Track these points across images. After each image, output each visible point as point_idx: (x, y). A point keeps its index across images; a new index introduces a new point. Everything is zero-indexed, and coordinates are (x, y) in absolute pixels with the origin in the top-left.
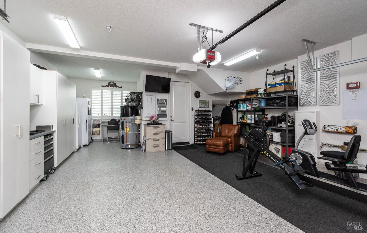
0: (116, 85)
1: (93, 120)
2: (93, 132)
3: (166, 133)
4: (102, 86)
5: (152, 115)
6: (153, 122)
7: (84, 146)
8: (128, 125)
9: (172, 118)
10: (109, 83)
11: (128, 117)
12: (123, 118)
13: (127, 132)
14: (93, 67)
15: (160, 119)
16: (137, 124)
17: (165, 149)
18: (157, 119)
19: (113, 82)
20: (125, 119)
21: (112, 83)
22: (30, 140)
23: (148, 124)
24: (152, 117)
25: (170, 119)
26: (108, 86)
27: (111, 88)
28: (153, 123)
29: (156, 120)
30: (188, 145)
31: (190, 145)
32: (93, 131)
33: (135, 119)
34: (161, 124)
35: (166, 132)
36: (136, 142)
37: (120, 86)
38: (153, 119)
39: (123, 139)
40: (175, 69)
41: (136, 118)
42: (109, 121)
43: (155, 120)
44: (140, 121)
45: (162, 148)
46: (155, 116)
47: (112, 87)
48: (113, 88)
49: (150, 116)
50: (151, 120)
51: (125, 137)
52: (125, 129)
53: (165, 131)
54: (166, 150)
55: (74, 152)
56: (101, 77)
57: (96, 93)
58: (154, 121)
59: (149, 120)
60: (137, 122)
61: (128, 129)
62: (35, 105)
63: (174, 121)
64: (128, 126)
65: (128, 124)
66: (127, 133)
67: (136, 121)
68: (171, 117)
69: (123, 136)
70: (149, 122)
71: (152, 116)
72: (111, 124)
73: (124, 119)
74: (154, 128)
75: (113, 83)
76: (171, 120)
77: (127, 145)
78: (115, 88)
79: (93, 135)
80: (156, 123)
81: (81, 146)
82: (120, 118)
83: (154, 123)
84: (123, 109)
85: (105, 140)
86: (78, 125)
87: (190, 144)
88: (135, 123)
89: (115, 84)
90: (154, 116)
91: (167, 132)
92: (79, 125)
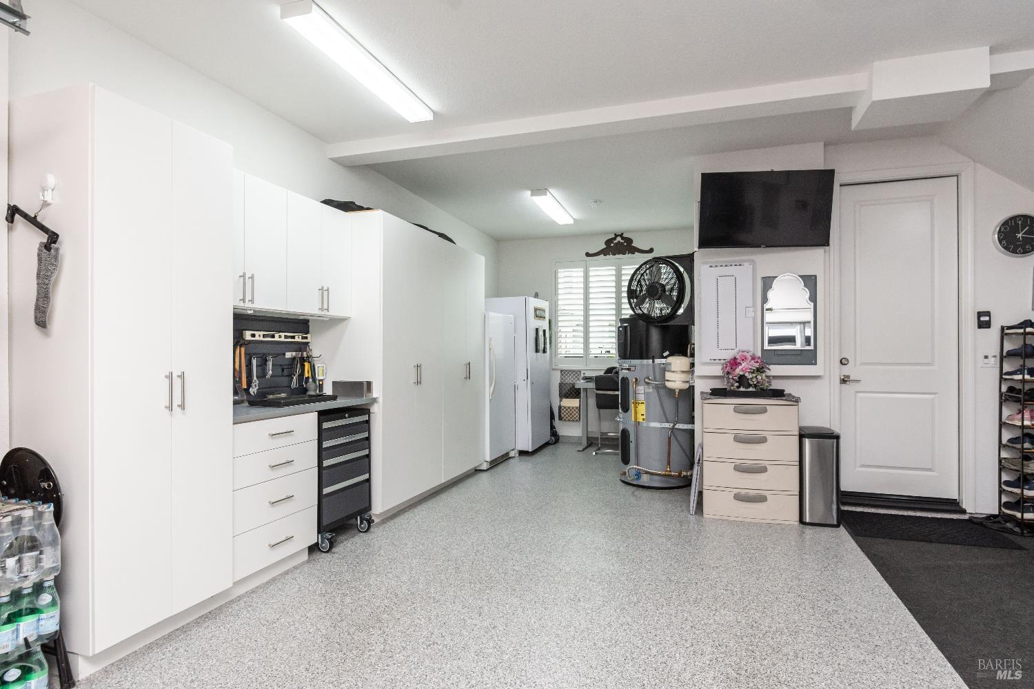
0: (634, 245)
1: (561, 371)
2: (560, 412)
3: (807, 442)
4: (588, 255)
5: (735, 351)
6: (737, 384)
7: (522, 453)
8: (641, 392)
9: (846, 370)
10: (608, 242)
11: (645, 361)
12: (626, 365)
13: (640, 419)
14: (528, 189)
15: (775, 370)
16: (672, 391)
17: (797, 518)
18: (760, 370)
19: (621, 236)
20: (633, 369)
21: (619, 239)
22: (234, 424)
23: (716, 393)
24: (734, 363)
25: (837, 372)
26: (604, 252)
27: (617, 256)
28: (738, 387)
29: (749, 376)
30: (955, 516)
31: (966, 517)
32: (560, 407)
33: (664, 369)
34: (779, 394)
35: (802, 436)
36: (669, 463)
37: (647, 248)
38: (739, 371)
39: (623, 445)
40: (849, 111)
41: (670, 364)
42: (602, 373)
43: (747, 375)
44: (684, 377)
45: (784, 509)
46: (748, 355)
47: (619, 254)
48: (621, 256)
49: (728, 355)
50: (728, 373)
51: (632, 438)
52: (632, 406)
53: (801, 429)
54: (802, 521)
55: (477, 471)
56: (571, 222)
57: (570, 279)
58: (742, 380)
59: (720, 373)
60: (676, 381)
61: (642, 409)
62: (325, 319)
63: (858, 381)
64: (641, 397)
65: (641, 389)
66: (637, 424)
67: (668, 375)
68: (843, 362)
69: (625, 433)
70: (718, 385)
71: (735, 358)
72: (606, 388)
73: (629, 369)
74: (739, 410)
75: (623, 238)
76: (844, 381)
77: (638, 474)
78: (628, 256)
79: (561, 422)
80: (751, 389)
81: (512, 454)
82: (617, 365)
83: (742, 389)
84: (626, 327)
85: (591, 443)
86: (490, 385)
87: (964, 512)
88: (665, 387)
89: (629, 241)
90: (744, 359)
91: (813, 436)
92: (493, 384)
